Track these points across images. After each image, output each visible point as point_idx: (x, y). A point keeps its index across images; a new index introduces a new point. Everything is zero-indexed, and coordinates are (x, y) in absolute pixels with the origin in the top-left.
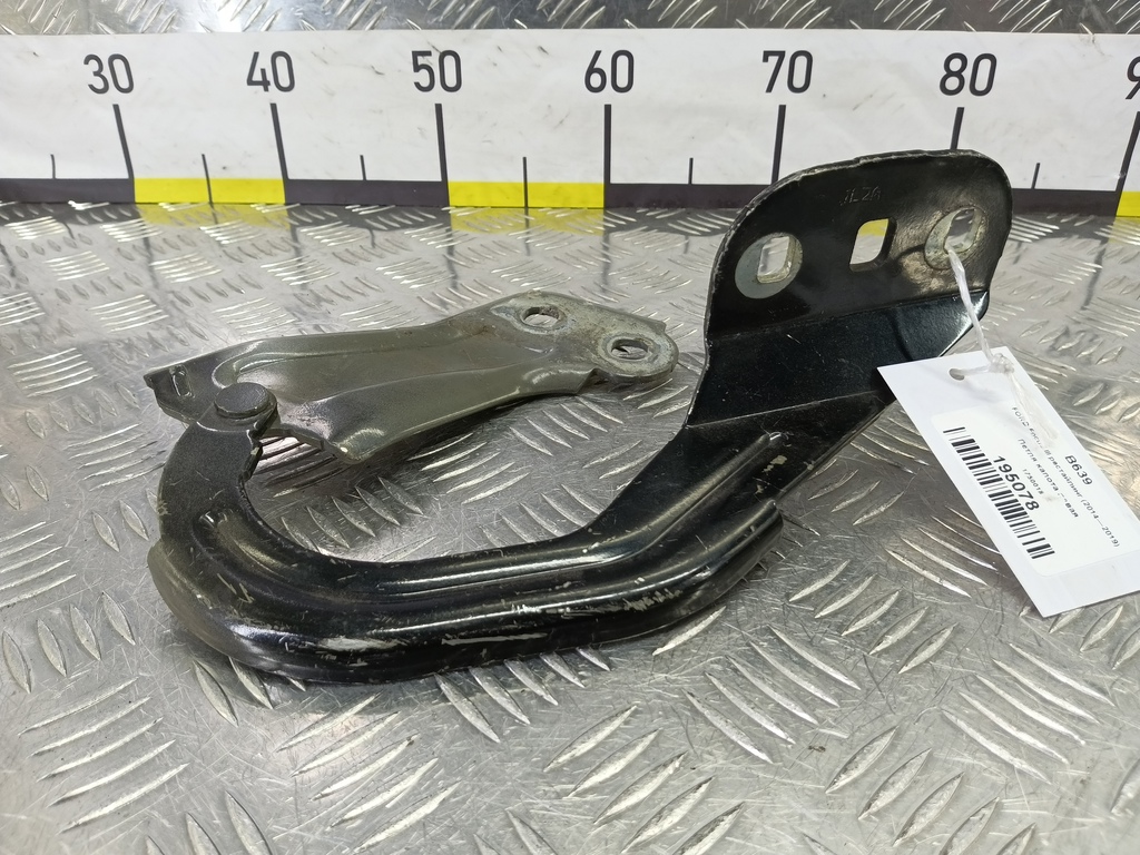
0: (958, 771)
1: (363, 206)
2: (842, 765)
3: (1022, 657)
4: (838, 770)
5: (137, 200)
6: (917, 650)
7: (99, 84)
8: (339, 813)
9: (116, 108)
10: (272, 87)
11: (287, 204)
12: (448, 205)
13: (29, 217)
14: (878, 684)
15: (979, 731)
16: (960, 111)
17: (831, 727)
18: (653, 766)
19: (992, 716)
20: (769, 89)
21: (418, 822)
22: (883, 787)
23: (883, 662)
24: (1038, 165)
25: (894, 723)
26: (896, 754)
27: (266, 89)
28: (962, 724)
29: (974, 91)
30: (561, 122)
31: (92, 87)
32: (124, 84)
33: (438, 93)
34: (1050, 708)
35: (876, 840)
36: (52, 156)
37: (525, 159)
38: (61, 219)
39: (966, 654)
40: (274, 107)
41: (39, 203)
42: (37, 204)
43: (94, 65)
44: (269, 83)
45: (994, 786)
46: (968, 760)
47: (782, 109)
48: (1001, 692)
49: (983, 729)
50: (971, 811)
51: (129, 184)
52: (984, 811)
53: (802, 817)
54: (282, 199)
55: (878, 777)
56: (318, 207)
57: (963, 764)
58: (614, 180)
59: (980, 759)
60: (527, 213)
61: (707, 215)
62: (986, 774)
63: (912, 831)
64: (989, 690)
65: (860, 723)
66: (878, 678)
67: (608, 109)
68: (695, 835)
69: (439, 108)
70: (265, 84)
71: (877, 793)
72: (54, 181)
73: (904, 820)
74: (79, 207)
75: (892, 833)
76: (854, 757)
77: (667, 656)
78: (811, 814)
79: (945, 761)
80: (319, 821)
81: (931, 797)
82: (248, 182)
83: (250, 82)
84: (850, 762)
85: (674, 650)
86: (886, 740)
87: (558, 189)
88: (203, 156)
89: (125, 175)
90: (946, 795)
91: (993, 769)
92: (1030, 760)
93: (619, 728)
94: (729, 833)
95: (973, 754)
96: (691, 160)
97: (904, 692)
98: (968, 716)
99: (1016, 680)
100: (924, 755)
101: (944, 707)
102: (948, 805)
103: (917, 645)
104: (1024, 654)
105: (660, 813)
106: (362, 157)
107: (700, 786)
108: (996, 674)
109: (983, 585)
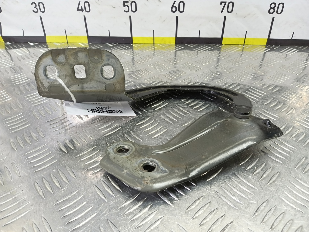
0: (283, 211)
1: (109, 43)
2: (256, 210)
3: (297, 180)
4: (255, 211)
5: (47, 42)
6: (271, 179)
7: (36, 10)
8: (137, 225)
9: (41, 17)
10: (84, 11)
11: (88, 43)
12: (132, 43)
13: (18, 48)
14: (262, 188)
15: (287, 200)
16: (273, 18)
17: (252, 200)
18: (210, 212)
19: (290, 196)
20: (222, 12)
21: (156, 227)
22: (266, 216)
23: (263, 182)
24: (293, 33)
25: (267, 199)
26: (268, 207)
27: (82, 12)
28: (283, 199)
29: (278, 13)
30: (164, 21)
31: (33, 11)
32: (43, 10)
33: (130, 13)
34: (304, 194)
35: (265, 229)
36: (23, 30)
37: (154, 31)
38: (26, 47)
39: (283, 179)
40: (85, 17)
41: (20, 43)
42: (19, 43)
43: (34, 5)
44: (83, 10)
45: (292, 215)
46: (285, 208)
47: (225, 17)
48: (292, 190)
49: (288, 200)
50: (287, 222)
51: (44, 38)
52: (290, 222)
53: (247, 224)
54: (87, 42)
55: (264, 213)
56: (97, 44)
57: (284, 209)
58: (178, 36)
59: (288, 208)
60: (154, 46)
61: (204, 46)
62: (290, 212)
63: (273, 227)
64: (289, 189)
65: (259, 199)
66: (262, 187)
67: (177, 17)
68: (223, 229)
69: (130, 17)
70: (82, 10)
71: (264, 218)
72: (24, 37)
73: (271, 224)
74: (32, 44)
75: (269, 228)
76: (258, 208)
77: (210, 182)
78: (250, 223)
79: (280, 209)
80: (132, 227)
81: (277, 218)
82: (78, 37)
83: (78, 10)
84: (257, 209)
85: (211, 180)
86: (265, 203)
87: (163, 39)
88: (65, 30)
89: (43, 35)
90: (281, 217)
91: (292, 210)
92: (299, 208)
93: (201, 201)
94: (230, 228)
95: (286, 207)
96: (200, 31)
97: (268, 190)
98: (285, 196)
99: (295, 186)
100: (275, 207)
101: (279, 194)
102: (281, 220)
103: (271, 177)
104: (297, 179)
105: (214, 224)
106: (109, 30)
107: (222, 217)
108: (291, 185)
109: (286, 160)
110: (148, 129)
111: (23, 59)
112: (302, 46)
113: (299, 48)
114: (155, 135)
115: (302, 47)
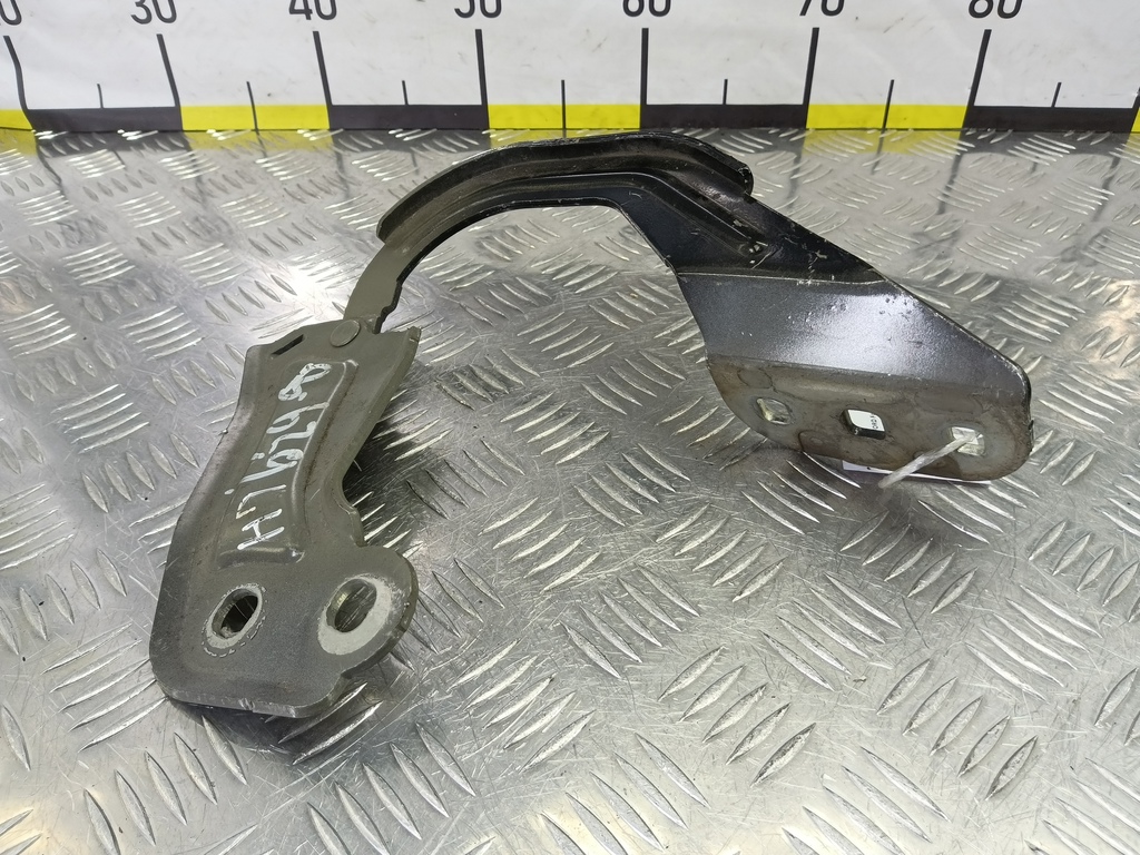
0: (979, 694)
1: (406, 130)
2: (888, 692)
3: (1030, 596)
4: (886, 696)
5: (185, 128)
6: (945, 592)
7: (142, 14)
8: (508, 738)
9: (160, 38)
10: (314, 15)
11: (331, 129)
12: (487, 128)
13: (84, 150)
14: (914, 623)
15: (995, 661)
16: (987, 34)
17: (878, 660)
18: (742, 696)
19: (1005, 648)
20: (804, 12)
21: (568, 744)
22: (921, 709)
23: (918, 603)
24: (1059, 84)
25: (929, 656)
26: (931, 682)
27: (308, 18)
28: (982, 656)
29: (1002, 14)
30: (599, 46)
31: (135, 17)
32: (167, 14)
33: (478, 19)
34: (1052, 640)
35: (916, 751)
36: (99, 85)
37: (563, 82)
38: (113, 149)
39: (985, 595)
40: (316, 35)
41: (90, 133)
42: (87, 133)
44: (311, 12)
45: (1006, 707)
46: (986, 685)
47: (816, 32)
48: (1013, 628)
49: (998, 660)
50: (989, 727)
51: (174, 113)
52: (999, 727)
53: (860, 734)
54: (327, 125)
55: (916, 701)
56: (363, 133)
57: (982, 689)
58: (650, 101)
59: (996, 685)
61: (741, 136)
62: (1000, 697)
63: (943, 744)
64: (1004, 626)
65: (902, 656)
66: (915, 618)
67: (645, 32)
68: (779, 750)
69: (479, 33)
70: (307, 12)
71: (916, 714)
72: (103, 111)
73: (937, 735)
74: (132, 136)
75: (928, 746)
76: (898, 685)
77: (745, 602)
78: (867, 732)
79: (969, 687)
80: (494, 746)
81: (958, 716)
82: (293, 109)
83: (293, 11)
84: (895, 689)
85: (749, 597)
86: (923, 669)
87: (596, 111)
88: (248, 83)
89: (171, 103)
90: (970, 713)
91: (1007, 692)
92: (1033, 684)
93: (712, 665)
94: (804, 748)
95: (990, 682)
96: (726, 81)
97: (935, 629)
98: (987, 649)
99: (1025, 617)
100: (952, 682)
101: (967, 641)
102: (970, 722)
103: (945, 588)
104: (1032, 594)
105: (751, 733)
106: (404, 83)
107: (780, 711)
108: (1009, 612)
109: (999, 532)
110: (544, 434)
111: (106, 193)
112: (1091, 130)
113: (1080, 139)
114: (567, 453)
115: (1090, 134)
